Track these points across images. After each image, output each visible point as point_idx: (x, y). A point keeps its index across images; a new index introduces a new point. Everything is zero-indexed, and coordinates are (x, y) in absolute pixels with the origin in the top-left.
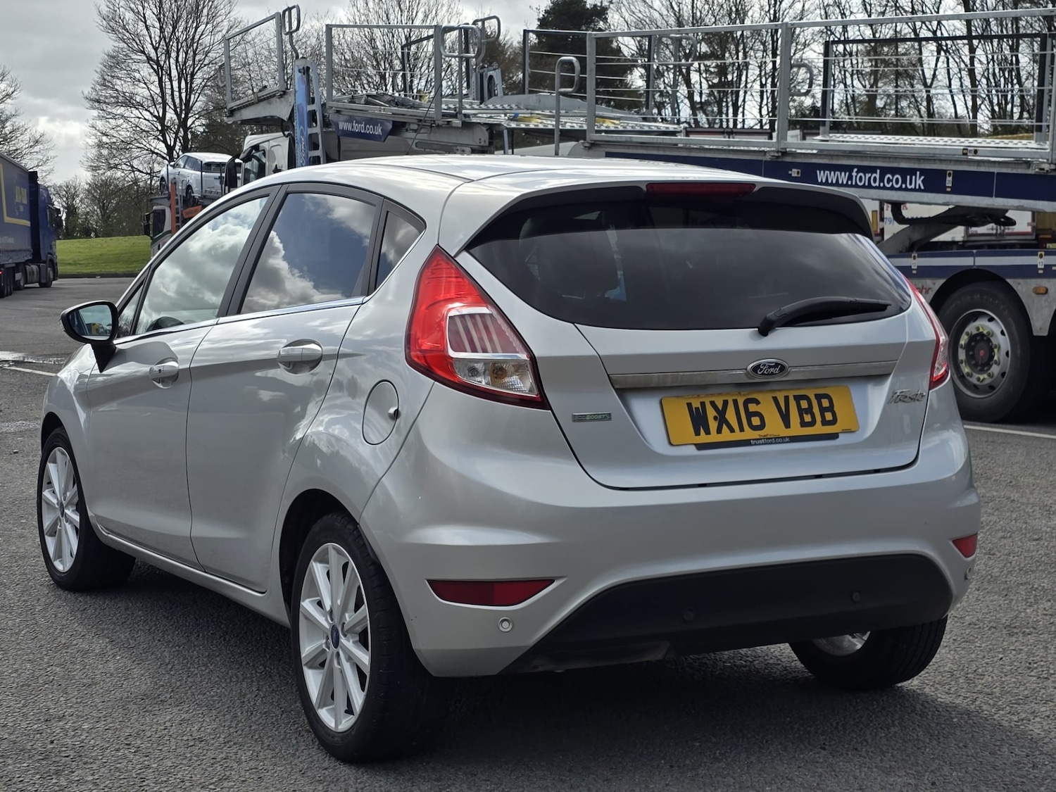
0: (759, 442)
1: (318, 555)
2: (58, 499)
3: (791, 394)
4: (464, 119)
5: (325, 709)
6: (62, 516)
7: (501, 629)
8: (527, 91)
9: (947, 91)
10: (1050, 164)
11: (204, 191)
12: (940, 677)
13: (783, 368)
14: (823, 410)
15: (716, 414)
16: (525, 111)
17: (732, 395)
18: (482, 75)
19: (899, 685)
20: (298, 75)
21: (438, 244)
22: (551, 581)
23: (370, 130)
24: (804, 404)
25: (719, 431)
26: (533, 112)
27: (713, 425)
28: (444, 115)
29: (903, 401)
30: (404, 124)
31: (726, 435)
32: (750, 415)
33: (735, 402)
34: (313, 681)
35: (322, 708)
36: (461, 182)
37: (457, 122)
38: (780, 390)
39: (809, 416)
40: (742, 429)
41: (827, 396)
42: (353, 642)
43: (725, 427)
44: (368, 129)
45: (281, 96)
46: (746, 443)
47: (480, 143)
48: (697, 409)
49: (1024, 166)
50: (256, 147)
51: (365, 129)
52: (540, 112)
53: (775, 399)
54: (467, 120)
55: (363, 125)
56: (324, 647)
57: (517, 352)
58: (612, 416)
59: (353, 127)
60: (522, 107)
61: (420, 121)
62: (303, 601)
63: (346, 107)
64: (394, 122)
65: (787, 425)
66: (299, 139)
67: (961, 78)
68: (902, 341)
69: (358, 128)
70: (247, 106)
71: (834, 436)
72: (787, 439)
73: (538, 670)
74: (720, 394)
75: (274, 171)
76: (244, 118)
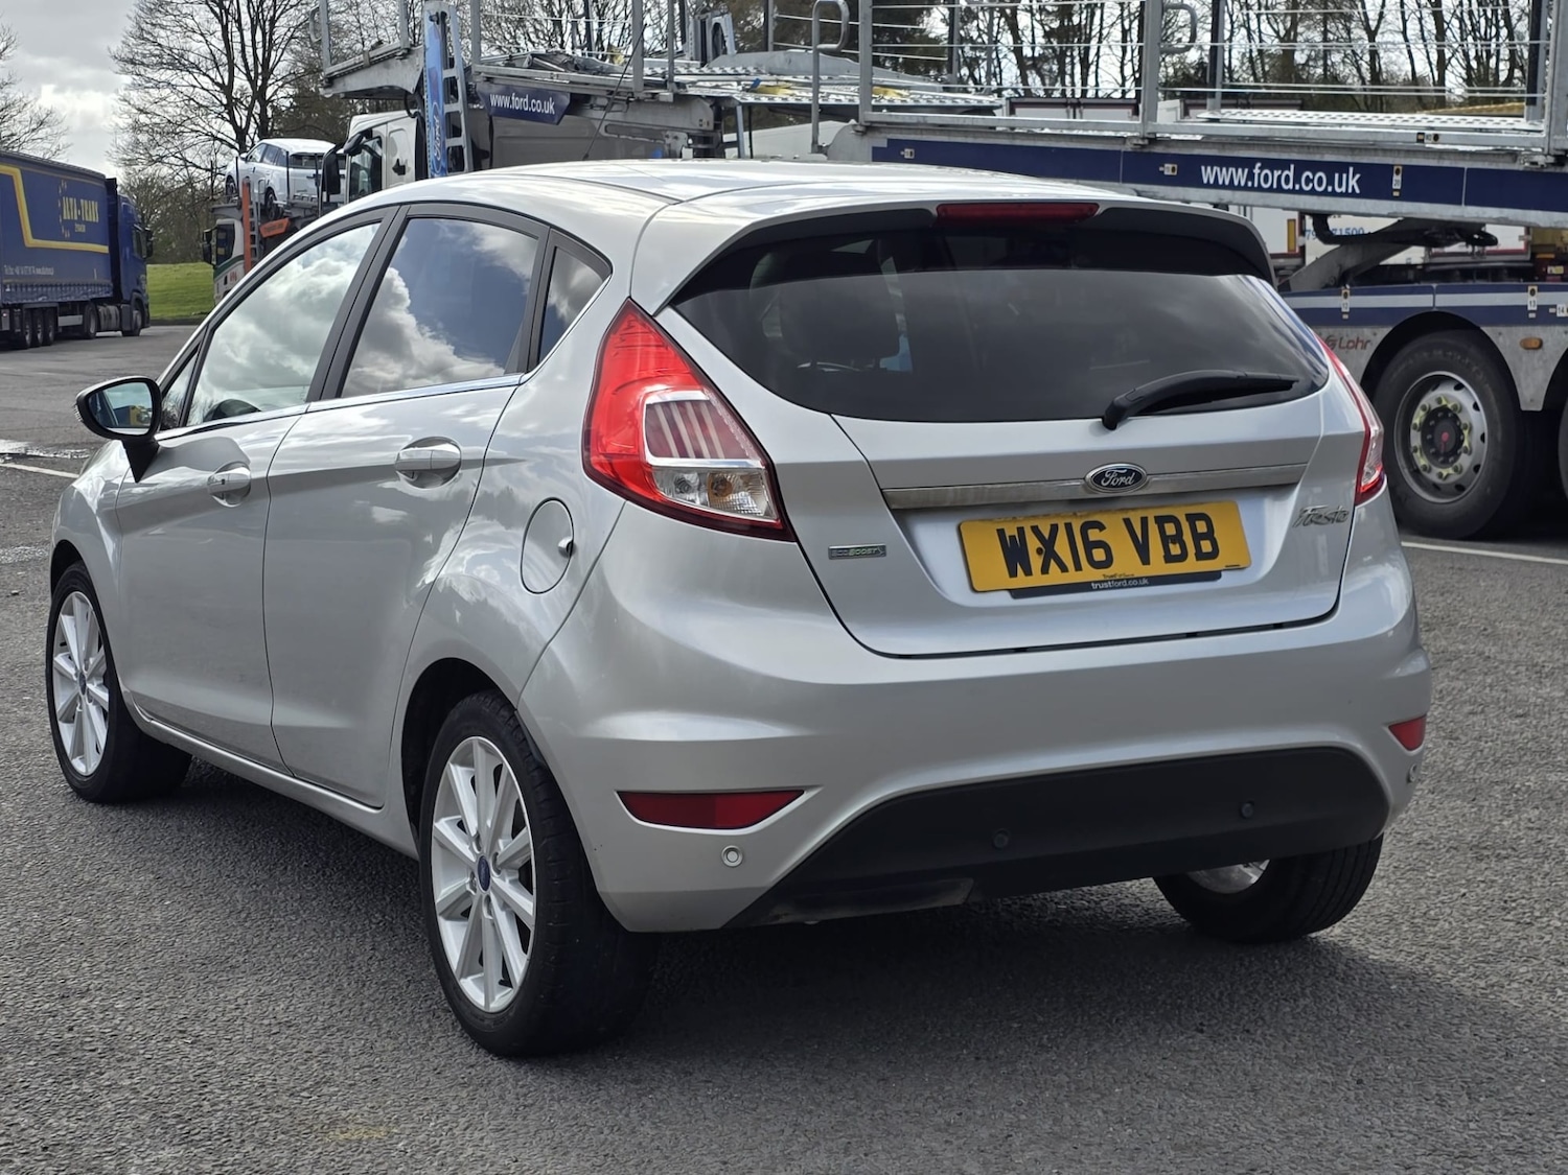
0: (1106, 586)
1: (458, 754)
2: (76, 668)
3: (1151, 515)
4: (676, 90)
5: (470, 978)
6: (83, 694)
7: (727, 862)
8: (770, 46)
9: (1400, 38)
10: (1546, 155)
11: (291, 196)
12: (1374, 923)
13: (1138, 477)
14: (1198, 538)
15: (1041, 546)
16: (769, 77)
17: (1063, 517)
18: (703, 23)
19: (1313, 935)
20: (428, 25)
21: (630, 297)
22: (799, 793)
23: (537, 107)
24: (1170, 529)
25: (1045, 570)
26: (781, 78)
27: (1036, 561)
28: (648, 84)
29: (1316, 523)
30: (587, 98)
31: (1055, 576)
32: (1090, 546)
33: (1069, 527)
34: (453, 937)
35: (466, 977)
36: (663, 204)
37: (666, 95)
38: (1133, 509)
39: (1178, 545)
40: (1078, 567)
41: (1204, 517)
42: (511, 882)
43: (1053, 565)
44: (534, 105)
45: (404, 56)
46: (1085, 587)
47: (701, 125)
48: (1012, 538)
49: (1508, 158)
50: (368, 133)
51: (530, 106)
52: (790, 78)
53: (1128, 522)
54: (682, 91)
55: (526, 100)
56: (468, 888)
57: (747, 458)
58: (888, 550)
59: (511, 103)
60: (764, 71)
61: (611, 93)
62: (437, 821)
63: (502, 73)
64: (571, 94)
65: (1145, 560)
66: (431, 121)
67: (1420, 19)
68: (1315, 434)
69: (519, 103)
70: (353, 71)
71: (1214, 576)
72: (1145, 581)
73: (781, 921)
74: (1046, 516)
75: (394, 169)
76: (349, 89)
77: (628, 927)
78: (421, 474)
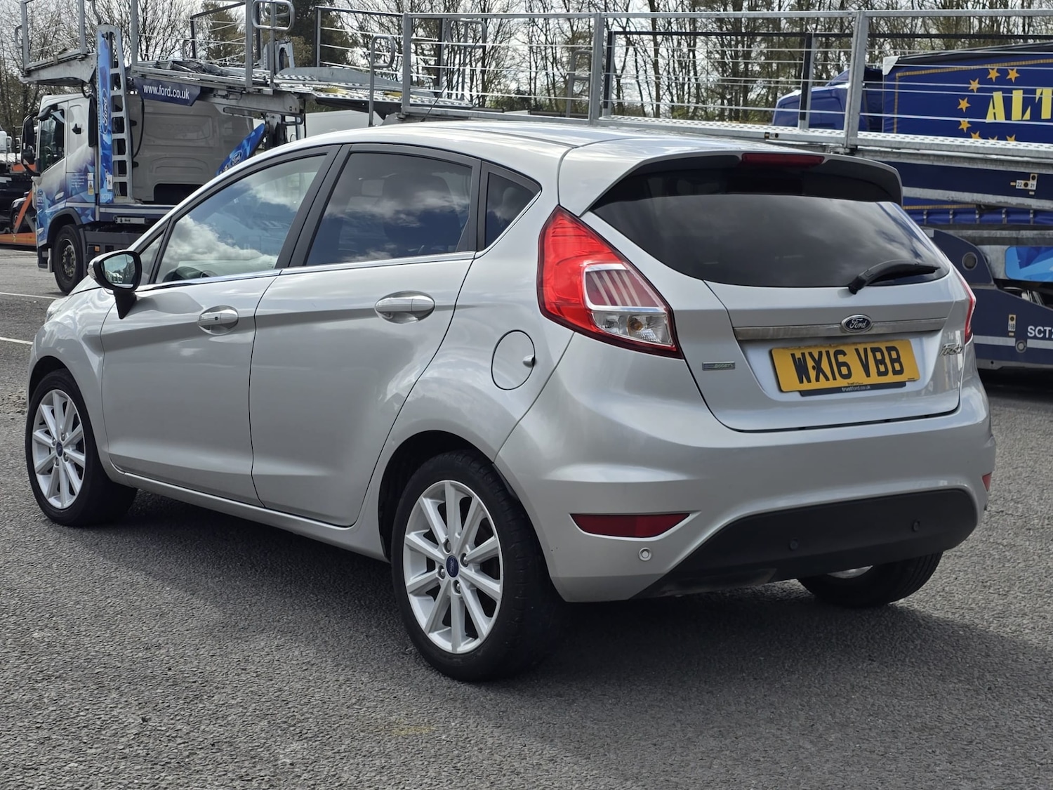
0: (849, 389)
1: (430, 491)
2: (54, 438)
3: (869, 346)
4: (275, 87)
5: (436, 633)
6: (60, 455)
7: (641, 558)
8: (318, 64)
9: (634, 81)
10: (844, 148)
13: (868, 323)
14: (893, 361)
15: (814, 364)
16: (318, 82)
17: (825, 347)
18: (273, 48)
20: (100, 40)
21: (559, 205)
22: (687, 515)
23: (177, 94)
24: (879, 356)
25: (817, 379)
26: (330, 83)
27: (812, 374)
28: (255, 83)
29: (949, 354)
30: (212, 90)
31: (823, 384)
32: (840, 365)
33: (828, 353)
34: (422, 611)
35: (433, 632)
36: (569, 148)
37: (267, 90)
38: (860, 343)
39: (883, 366)
40: (834, 378)
41: (894, 349)
42: (476, 571)
43: (821, 376)
44: (175, 93)
45: (83, 59)
46: (838, 390)
47: (291, 110)
48: (799, 359)
50: (54, 107)
51: (172, 93)
52: (337, 84)
53: (857, 350)
54: (278, 89)
55: (170, 90)
56: (437, 576)
57: (657, 306)
58: (736, 365)
59: (158, 91)
60: (315, 79)
61: (230, 87)
62: (409, 533)
63: (151, 72)
64: (201, 87)
65: (868, 375)
66: (101, 100)
67: (646, 71)
68: (952, 300)
69: (164, 92)
70: (45, 67)
71: (902, 384)
72: (869, 387)
73: (666, 594)
74: (816, 346)
75: (73, 130)
76: (42, 78)
77: (567, 599)
78: (394, 315)
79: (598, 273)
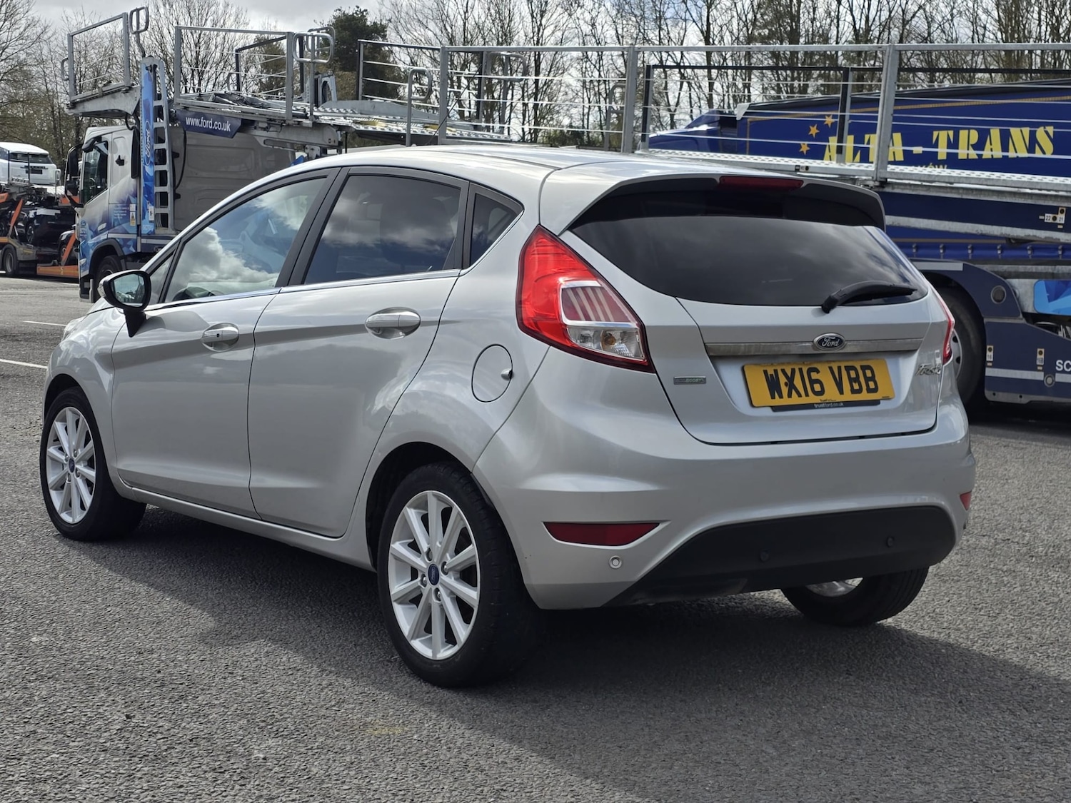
0: (821, 406)
2: (67, 456)
3: (843, 365)
5: (418, 640)
6: (72, 471)
7: (612, 566)
8: (360, 97)
10: (874, 181)
11: (11, 179)
12: (908, 616)
13: (841, 342)
14: (867, 380)
15: (786, 381)
16: (359, 115)
17: (798, 364)
18: (316, 81)
19: (879, 623)
20: (144, 72)
21: (540, 224)
22: (656, 524)
23: (218, 126)
24: (853, 374)
25: (790, 395)
26: (371, 116)
27: (785, 390)
28: (295, 116)
29: (927, 374)
30: (253, 122)
31: (795, 400)
32: (812, 382)
33: (801, 370)
34: (405, 618)
35: (415, 639)
37: (307, 122)
38: (834, 361)
39: (857, 384)
40: (807, 395)
41: (869, 368)
42: (455, 579)
43: (794, 392)
44: (216, 126)
45: (127, 91)
46: (810, 406)
48: (771, 375)
50: (99, 139)
51: (213, 125)
52: (378, 117)
53: (831, 369)
54: (318, 121)
55: (211, 122)
56: (419, 584)
57: (629, 321)
58: (707, 380)
60: (356, 112)
61: (270, 120)
62: (394, 543)
63: (194, 104)
64: (243, 119)
65: (841, 392)
66: (144, 132)
68: (927, 321)
69: (206, 124)
70: (90, 99)
71: (876, 402)
72: (842, 404)
73: (637, 603)
74: (789, 363)
75: (116, 161)
76: (87, 110)
77: (541, 606)
79: (574, 289)
